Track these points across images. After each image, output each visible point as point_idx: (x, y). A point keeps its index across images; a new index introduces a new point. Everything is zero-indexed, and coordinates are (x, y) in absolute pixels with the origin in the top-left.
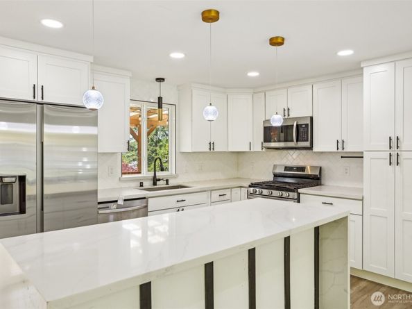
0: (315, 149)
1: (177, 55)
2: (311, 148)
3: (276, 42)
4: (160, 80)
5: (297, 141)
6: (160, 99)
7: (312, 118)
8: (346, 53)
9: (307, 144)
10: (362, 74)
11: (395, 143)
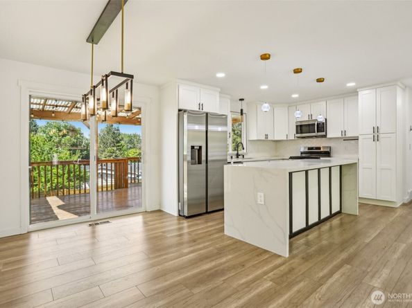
0: (328, 136)
1: (264, 87)
2: (325, 136)
3: (320, 80)
4: (242, 100)
5: (318, 132)
6: (242, 110)
7: (326, 119)
8: (351, 84)
9: (324, 133)
10: (358, 95)
11: (376, 130)
